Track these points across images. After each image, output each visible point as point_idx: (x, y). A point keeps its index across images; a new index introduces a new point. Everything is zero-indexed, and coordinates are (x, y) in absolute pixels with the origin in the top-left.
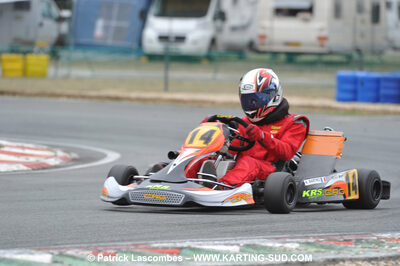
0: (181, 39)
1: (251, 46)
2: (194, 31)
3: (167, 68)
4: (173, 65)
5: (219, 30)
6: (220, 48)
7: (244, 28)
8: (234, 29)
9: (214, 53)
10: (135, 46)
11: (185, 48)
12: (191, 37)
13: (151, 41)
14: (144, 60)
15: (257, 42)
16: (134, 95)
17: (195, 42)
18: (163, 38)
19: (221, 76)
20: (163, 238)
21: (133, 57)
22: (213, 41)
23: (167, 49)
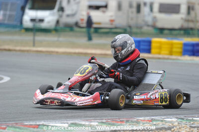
0: (42, 21)
1: (77, 24)
2: (48, 17)
3: (34, 35)
4: (38, 33)
5: (61, 16)
6: (61, 25)
7: (73, 15)
8: (68, 16)
9: (58, 28)
10: (19, 24)
11: (44, 25)
12: (46, 20)
13: (26, 22)
14: (23, 31)
15: (80, 22)
16: (18, 48)
17: (49, 22)
18: (33, 20)
19: (61, 39)
20: (30, 120)
21: (18, 29)
22: (58, 22)
23: (34, 25)
